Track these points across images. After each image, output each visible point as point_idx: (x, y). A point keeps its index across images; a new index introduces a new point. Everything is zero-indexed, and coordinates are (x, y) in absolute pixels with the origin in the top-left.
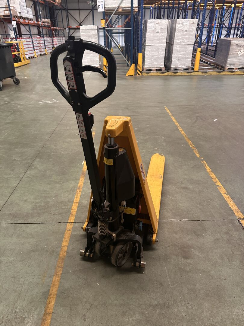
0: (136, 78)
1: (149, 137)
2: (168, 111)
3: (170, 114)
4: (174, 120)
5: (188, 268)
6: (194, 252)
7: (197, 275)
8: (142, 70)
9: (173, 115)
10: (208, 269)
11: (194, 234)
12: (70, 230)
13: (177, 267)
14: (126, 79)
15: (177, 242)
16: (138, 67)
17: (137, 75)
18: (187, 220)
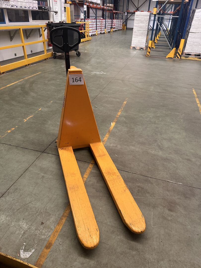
0: (174, 61)
1: (171, 112)
2: (195, 93)
3: (196, 95)
4: (198, 102)
5: (170, 218)
6: (178, 208)
7: (175, 224)
8: (182, 54)
9: (198, 97)
10: (186, 223)
11: (183, 196)
12: (91, 168)
13: (161, 214)
14: (165, 60)
15: (167, 198)
16: (179, 51)
17: (176, 58)
18: (181, 184)
